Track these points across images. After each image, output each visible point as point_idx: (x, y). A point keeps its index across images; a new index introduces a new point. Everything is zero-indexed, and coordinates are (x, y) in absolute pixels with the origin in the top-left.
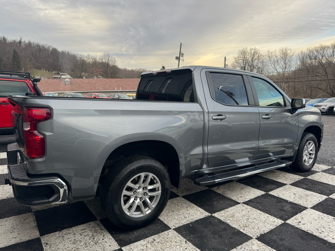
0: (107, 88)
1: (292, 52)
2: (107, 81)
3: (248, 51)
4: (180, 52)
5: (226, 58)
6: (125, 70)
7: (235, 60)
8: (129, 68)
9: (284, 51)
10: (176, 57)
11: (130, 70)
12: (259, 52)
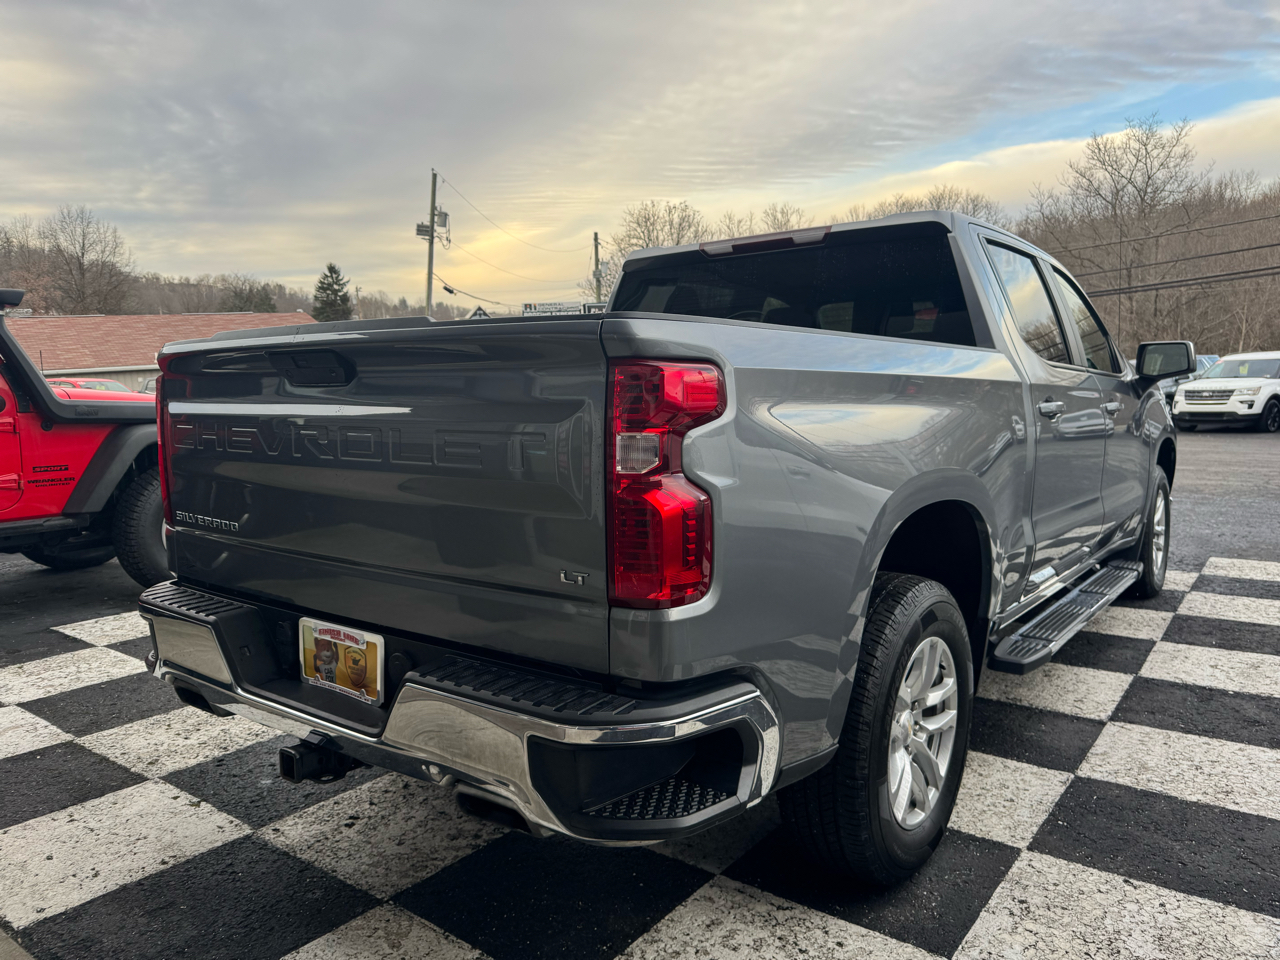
0: (113, 358)
1: (803, 219)
2: (109, 324)
3: (661, 215)
4: (433, 208)
5: (599, 236)
6: (154, 281)
7: (616, 247)
8: (172, 274)
9: (779, 216)
10: (419, 226)
11: (176, 282)
12: (697, 218)
